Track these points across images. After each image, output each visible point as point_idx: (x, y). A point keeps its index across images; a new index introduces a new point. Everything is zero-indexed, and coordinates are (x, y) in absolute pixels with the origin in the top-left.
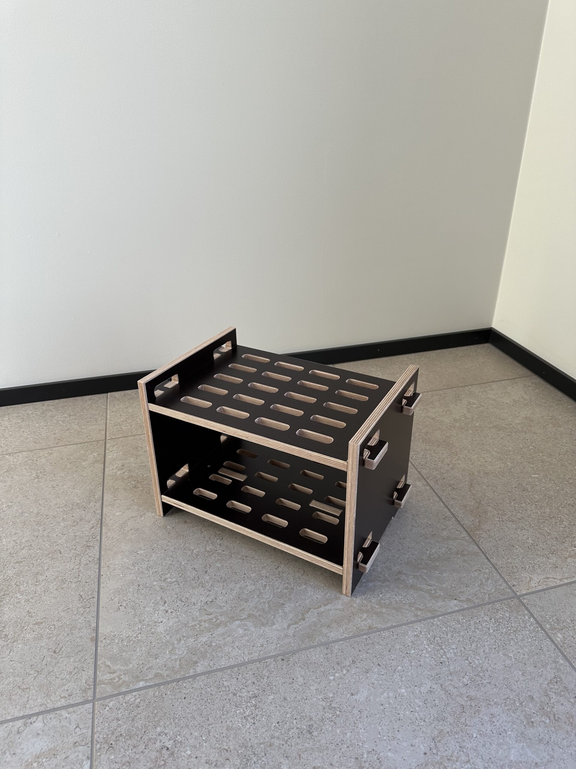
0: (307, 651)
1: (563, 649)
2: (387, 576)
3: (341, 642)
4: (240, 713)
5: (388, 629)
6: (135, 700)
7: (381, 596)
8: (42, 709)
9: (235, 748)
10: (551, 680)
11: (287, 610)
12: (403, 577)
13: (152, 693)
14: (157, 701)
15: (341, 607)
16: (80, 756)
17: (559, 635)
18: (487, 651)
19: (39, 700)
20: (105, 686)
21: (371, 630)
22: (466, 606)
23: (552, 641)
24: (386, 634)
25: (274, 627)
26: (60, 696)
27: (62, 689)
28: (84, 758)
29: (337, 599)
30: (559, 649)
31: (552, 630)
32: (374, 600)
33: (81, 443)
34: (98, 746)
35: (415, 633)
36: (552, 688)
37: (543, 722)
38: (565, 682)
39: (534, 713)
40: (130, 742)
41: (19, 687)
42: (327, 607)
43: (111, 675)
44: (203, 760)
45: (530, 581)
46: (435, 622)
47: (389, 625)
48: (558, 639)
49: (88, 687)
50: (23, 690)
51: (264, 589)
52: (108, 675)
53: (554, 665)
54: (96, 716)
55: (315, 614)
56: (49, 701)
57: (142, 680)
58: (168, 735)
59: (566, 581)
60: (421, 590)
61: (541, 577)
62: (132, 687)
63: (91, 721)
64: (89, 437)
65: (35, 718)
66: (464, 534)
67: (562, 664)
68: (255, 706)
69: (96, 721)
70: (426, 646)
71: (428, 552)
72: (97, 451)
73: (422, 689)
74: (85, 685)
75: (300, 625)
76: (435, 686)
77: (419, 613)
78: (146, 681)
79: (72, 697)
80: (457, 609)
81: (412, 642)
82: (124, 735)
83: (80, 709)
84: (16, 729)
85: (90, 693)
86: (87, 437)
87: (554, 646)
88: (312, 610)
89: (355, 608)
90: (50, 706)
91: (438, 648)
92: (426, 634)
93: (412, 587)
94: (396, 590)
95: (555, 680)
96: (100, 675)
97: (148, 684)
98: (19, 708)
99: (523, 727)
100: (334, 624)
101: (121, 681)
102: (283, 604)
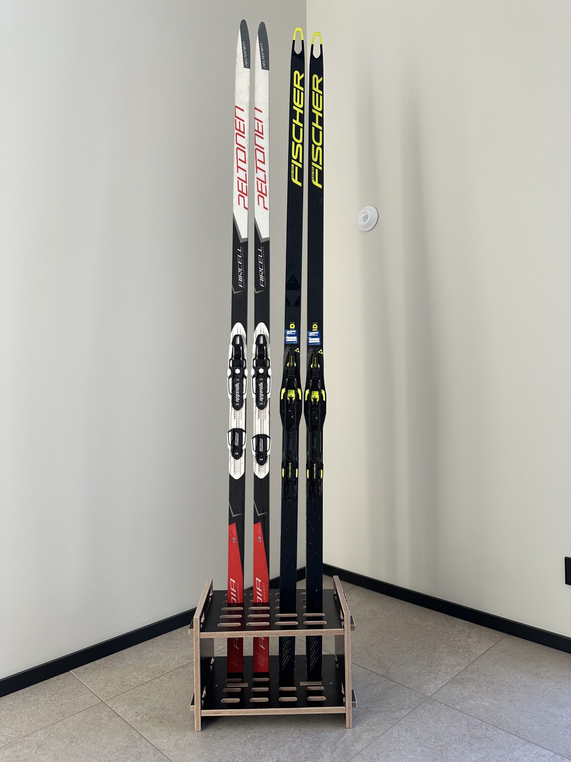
1: (463, 711)
2: (362, 712)
3: (365, 749)
5: (382, 734)
7: (367, 721)
10: (467, 725)
11: (324, 747)
12: (370, 709)
15: (350, 735)
17: (458, 706)
18: (433, 724)
21: (374, 739)
22: (410, 710)
23: (457, 710)
24: (383, 737)
25: (325, 757)
29: (346, 732)
30: (461, 712)
31: (453, 705)
32: (365, 725)
33: (85, 710)
35: (397, 731)
36: (470, 728)
37: (476, 741)
38: (473, 723)
39: (470, 740)
42: (345, 737)
45: (429, 689)
46: (402, 723)
47: (381, 732)
48: (458, 708)
51: (302, 743)
53: (464, 719)
55: (341, 743)
59: (444, 683)
60: (384, 711)
61: (433, 685)
64: (86, 704)
66: (384, 679)
67: (467, 717)
70: (406, 734)
71: (373, 693)
72: (104, 710)
73: (418, 751)
75: (338, 751)
76: (422, 748)
77: (391, 722)
80: (407, 713)
81: (398, 735)
86: (85, 704)
87: (459, 712)
88: (337, 742)
89: (358, 732)
91: (411, 733)
92: (402, 729)
93: (378, 712)
94: (372, 716)
95: (469, 724)
99: (470, 747)
100: (355, 743)
102: (320, 746)
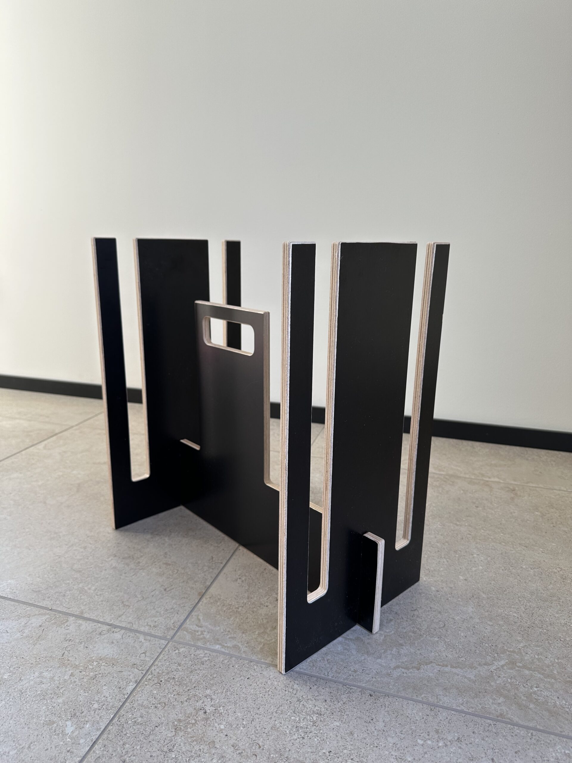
0: (404, 700)
4: (295, 720)
6: (204, 657)
8: (129, 626)
9: (269, 750)
13: (222, 659)
14: (222, 667)
16: (131, 677)
19: (130, 618)
20: (187, 633)
26: (148, 623)
27: (152, 619)
28: (133, 680)
34: (150, 677)
40: (177, 688)
41: (123, 602)
43: (197, 628)
44: (232, 742)
49: (173, 627)
50: (124, 605)
52: (195, 626)
54: (164, 652)
56: (137, 623)
57: (220, 644)
58: (213, 701)
62: (208, 645)
63: (158, 654)
65: (119, 630)
68: (314, 722)
69: (162, 656)
74: (171, 625)
78: (223, 646)
79: (156, 628)
82: (176, 679)
83: (155, 641)
84: (101, 630)
85: (172, 633)
90: (135, 627)
96: (188, 623)
97: (223, 650)
98: (113, 616)
101: (202, 636)
